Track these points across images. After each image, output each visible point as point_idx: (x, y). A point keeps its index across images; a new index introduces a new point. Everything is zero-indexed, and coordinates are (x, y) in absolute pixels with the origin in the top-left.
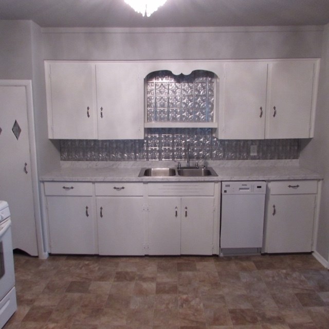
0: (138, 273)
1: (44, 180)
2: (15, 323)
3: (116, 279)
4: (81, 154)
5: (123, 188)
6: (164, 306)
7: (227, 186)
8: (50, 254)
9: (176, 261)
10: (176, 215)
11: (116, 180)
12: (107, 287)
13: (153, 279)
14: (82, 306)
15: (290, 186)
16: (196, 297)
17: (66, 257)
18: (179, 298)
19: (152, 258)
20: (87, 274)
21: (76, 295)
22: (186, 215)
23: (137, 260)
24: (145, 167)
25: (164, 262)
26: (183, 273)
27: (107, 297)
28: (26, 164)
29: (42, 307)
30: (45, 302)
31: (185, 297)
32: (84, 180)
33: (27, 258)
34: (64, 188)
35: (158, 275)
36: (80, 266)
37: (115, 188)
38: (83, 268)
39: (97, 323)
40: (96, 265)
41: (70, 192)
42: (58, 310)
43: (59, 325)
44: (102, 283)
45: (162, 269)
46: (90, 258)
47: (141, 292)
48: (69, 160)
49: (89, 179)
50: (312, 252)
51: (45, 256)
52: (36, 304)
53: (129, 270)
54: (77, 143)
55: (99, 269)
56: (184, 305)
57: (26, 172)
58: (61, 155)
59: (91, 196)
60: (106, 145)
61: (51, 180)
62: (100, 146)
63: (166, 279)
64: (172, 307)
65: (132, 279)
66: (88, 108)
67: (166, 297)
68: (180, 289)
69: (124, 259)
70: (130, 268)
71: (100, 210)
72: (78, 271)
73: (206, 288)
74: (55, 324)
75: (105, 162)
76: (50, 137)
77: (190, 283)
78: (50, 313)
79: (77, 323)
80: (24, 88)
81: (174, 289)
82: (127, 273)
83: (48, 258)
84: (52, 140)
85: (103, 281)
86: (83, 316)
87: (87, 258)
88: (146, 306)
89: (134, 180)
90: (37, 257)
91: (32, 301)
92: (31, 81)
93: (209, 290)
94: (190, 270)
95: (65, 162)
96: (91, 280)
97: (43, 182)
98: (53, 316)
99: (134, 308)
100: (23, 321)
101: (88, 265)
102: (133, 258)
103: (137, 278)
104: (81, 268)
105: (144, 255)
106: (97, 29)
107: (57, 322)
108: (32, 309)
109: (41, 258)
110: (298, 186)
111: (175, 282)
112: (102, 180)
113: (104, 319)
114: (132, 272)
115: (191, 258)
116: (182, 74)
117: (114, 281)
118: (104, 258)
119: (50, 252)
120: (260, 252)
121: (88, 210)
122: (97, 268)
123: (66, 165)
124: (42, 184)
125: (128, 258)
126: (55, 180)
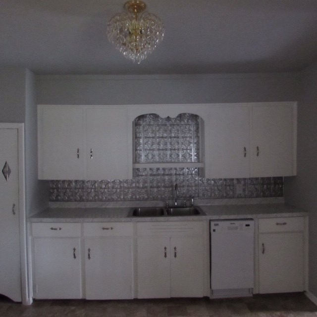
4: (70, 194)
5: (111, 229)
7: (216, 225)
8: (35, 300)
9: (166, 305)
10: (166, 256)
11: (105, 221)
15: (277, 224)
22: (176, 256)
23: (126, 304)
24: (133, 207)
25: (154, 306)
28: (14, 205)
32: (72, 221)
34: (52, 229)
36: (66, 313)
37: (104, 229)
38: (69, 315)
40: (83, 310)
45: (151, 313)
46: (77, 303)
50: (305, 291)
51: (29, 301)
54: (66, 184)
55: (86, 315)
57: (14, 214)
58: (50, 196)
59: (80, 237)
60: (95, 186)
61: (39, 221)
62: (89, 186)
66: (78, 150)
70: (118, 313)
71: (88, 251)
76: (40, 178)
80: (16, 131)
83: (33, 304)
89: (123, 221)
90: (20, 303)
92: (23, 124)
94: (181, 315)
95: (54, 203)
109: (24, 304)
110: (285, 224)
112: (90, 221)
116: (168, 117)
118: (92, 304)
119: (34, 298)
120: (252, 293)
121: (76, 251)
122: (83, 315)
123: (55, 205)
125: (116, 303)
126: (43, 221)
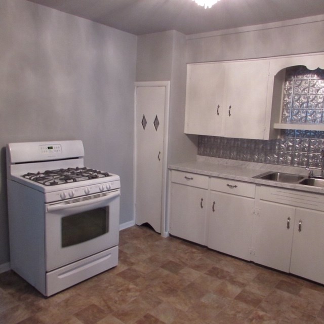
0: (233, 275)
1: (172, 168)
2: (111, 274)
3: (208, 272)
4: (215, 151)
5: (236, 186)
6: (233, 312)
8: (170, 235)
9: (282, 278)
10: (288, 227)
11: (230, 178)
12: (195, 276)
13: (242, 285)
14: (164, 282)
16: (274, 319)
17: (181, 241)
18: (255, 312)
19: (257, 266)
20: (187, 260)
21: (166, 272)
22: (300, 230)
23: (242, 263)
24: (272, 171)
25: (267, 274)
26: (279, 292)
27: (189, 283)
28: (160, 153)
29: (135, 271)
30: (140, 268)
31: (261, 313)
32: (201, 173)
33: (152, 232)
34: (186, 177)
35: (251, 283)
36: (186, 252)
37: (228, 185)
38: (188, 254)
39: (164, 299)
40: (201, 255)
41: (190, 183)
42: (144, 278)
43: (137, 288)
44: (193, 271)
45: (259, 280)
46: (200, 248)
47: (221, 292)
48: (204, 155)
49: (206, 172)
51: (165, 234)
52: (134, 267)
53: (226, 269)
54: (212, 140)
55: (201, 259)
56: (254, 321)
57: (159, 160)
58: (198, 150)
59: (207, 189)
60: (238, 144)
61: (176, 169)
62: (232, 144)
63: (255, 289)
64: (239, 317)
65: (223, 277)
66: (219, 107)
67: (242, 305)
68: (263, 304)
69: (229, 258)
70: (228, 267)
71: (213, 204)
72: (182, 255)
73: (293, 316)
74: (135, 286)
75: (235, 161)
76: (186, 132)
77: (278, 304)
78: (137, 277)
79: (150, 293)
80: (164, 87)
81: (256, 302)
82: (222, 271)
83: (168, 237)
84: (188, 135)
85: (196, 270)
86: (158, 289)
87: (198, 247)
88: (217, 305)
89: (246, 180)
90: (160, 234)
91: (133, 264)
92: (169, 82)
93: (295, 319)
94: (290, 292)
95: (201, 156)
96: (186, 265)
97: (171, 170)
98: (138, 280)
99: (203, 301)
100: (117, 275)
101: (194, 253)
102: (238, 260)
103: (228, 278)
104: (186, 253)
105: (249, 260)
106: (231, 30)
107: (137, 285)
108: (129, 269)
109: (162, 235)
111: (262, 296)
112: (217, 176)
113: (172, 299)
114: (227, 272)
115: (301, 281)
116: (318, 68)
117: (205, 273)
118: (212, 252)
119: (170, 233)
121: (203, 202)
122: (199, 258)
123: (201, 159)
124: (170, 171)
125: (233, 259)
126: (180, 169)
